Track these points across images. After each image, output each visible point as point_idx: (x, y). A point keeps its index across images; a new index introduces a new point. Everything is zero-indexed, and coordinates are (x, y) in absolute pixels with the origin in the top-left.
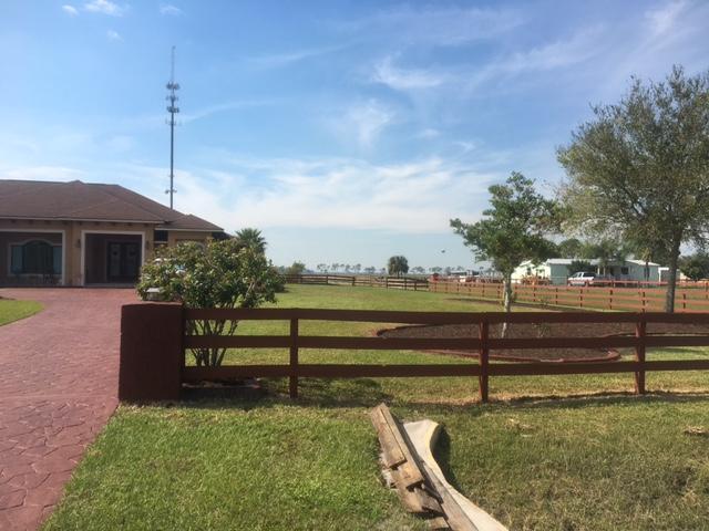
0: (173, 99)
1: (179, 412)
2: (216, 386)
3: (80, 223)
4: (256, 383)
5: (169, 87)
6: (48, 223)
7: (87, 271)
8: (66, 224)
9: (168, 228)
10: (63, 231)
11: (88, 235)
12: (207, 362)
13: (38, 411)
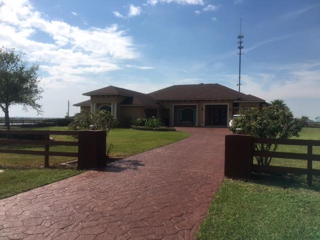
0: (241, 43)
1: (251, 184)
2: (268, 175)
3: (203, 101)
4: (288, 176)
5: (239, 37)
6: (191, 101)
7: (205, 121)
8: (198, 101)
9: (239, 101)
10: (197, 104)
11: (206, 105)
12: (262, 163)
13: (194, 176)
